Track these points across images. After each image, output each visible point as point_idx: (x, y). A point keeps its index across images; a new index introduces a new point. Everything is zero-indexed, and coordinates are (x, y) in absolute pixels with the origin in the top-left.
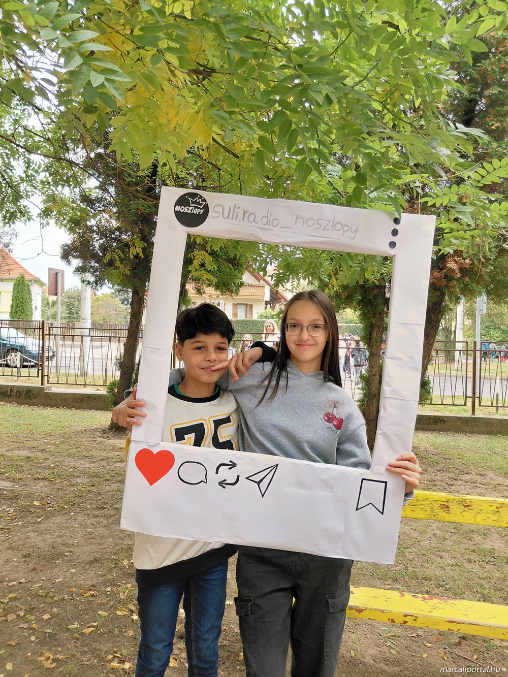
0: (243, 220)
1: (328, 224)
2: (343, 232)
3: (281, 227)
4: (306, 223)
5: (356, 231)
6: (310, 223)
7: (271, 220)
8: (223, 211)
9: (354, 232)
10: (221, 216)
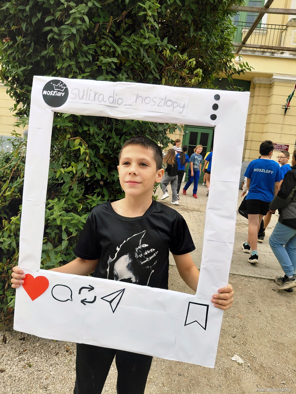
0: (94, 100)
2: (173, 108)
3: (125, 105)
4: (145, 101)
5: (184, 107)
6: (147, 100)
7: (117, 99)
8: (79, 93)
9: (182, 107)
10: (77, 97)
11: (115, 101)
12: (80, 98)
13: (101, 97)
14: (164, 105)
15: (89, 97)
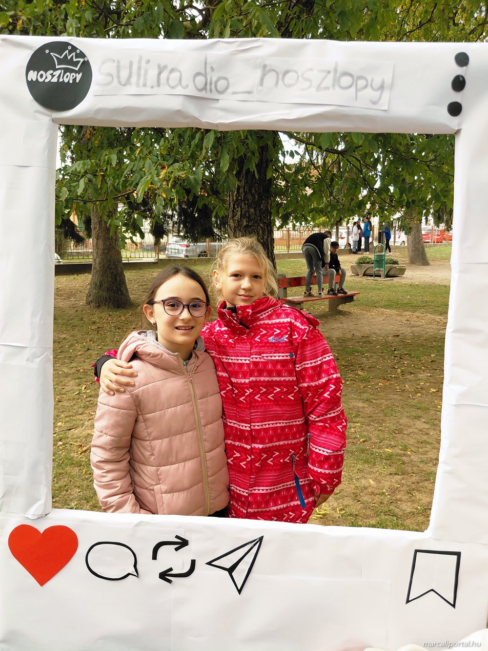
0: (159, 85)
1: (325, 77)
2: (357, 91)
3: (234, 93)
4: (283, 80)
5: (382, 87)
6: (290, 78)
7: (214, 80)
8: (118, 71)
9: (378, 89)
10: (115, 80)
11: (211, 84)
12: (123, 82)
13: (175, 75)
14: (333, 86)
15: (145, 79)
